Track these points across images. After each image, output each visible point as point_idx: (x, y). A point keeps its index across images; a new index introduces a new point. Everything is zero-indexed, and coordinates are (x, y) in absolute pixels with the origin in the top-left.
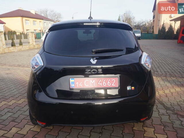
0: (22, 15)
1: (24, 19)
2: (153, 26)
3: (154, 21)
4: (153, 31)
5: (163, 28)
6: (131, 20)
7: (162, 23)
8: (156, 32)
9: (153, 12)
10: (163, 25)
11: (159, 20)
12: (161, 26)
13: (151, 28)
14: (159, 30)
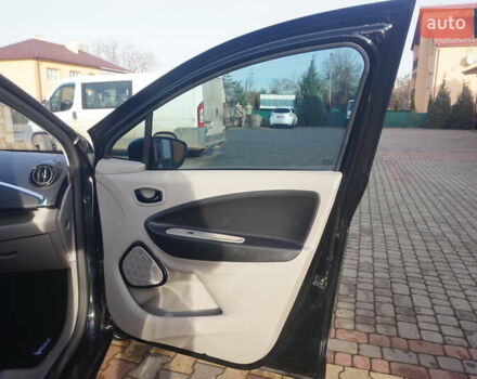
0: (36, 55)
1: (44, 65)
2: (414, 90)
3: (415, 75)
4: (413, 106)
5: (444, 95)
6: (352, 74)
7: (439, 82)
8: (422, 107)
9: (412, 49)
10: (443, 86)
11: (431, 74)
12: (437, 91)
13: (407, 96)
14: (430, 102)
